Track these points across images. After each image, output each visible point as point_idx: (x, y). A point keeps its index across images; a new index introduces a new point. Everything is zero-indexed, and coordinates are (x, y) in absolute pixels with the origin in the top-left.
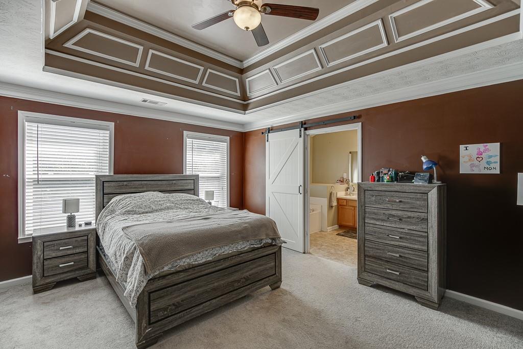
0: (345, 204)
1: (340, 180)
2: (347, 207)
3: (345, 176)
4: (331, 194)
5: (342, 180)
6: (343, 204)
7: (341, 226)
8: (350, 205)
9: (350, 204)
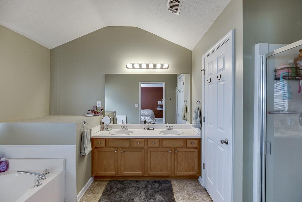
0: (103, 145)
1: (92, 111)
2: (106, 150)
3: (99, 104)
4: (82, 136)
5: (95, 109)
6: (101, 146)
7: (97, 178)
8: (110, 146)
9: (111, 144)
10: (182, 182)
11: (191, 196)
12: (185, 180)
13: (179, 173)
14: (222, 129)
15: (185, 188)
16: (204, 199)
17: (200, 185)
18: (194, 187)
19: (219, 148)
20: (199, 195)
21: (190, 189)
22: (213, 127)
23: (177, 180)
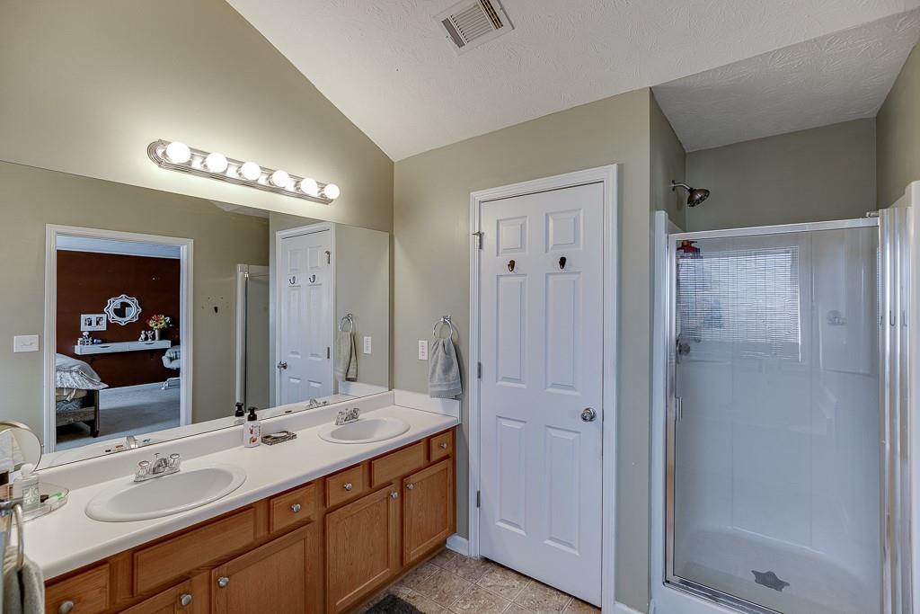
10: (420, 578)
11: (481, 600)
12: (422, 567)
13: (416, 553)
14: (571, 387)
15: (445, 587)
16: (507, 584)
17: (464, 558)
18: (460, 572)
19: (554, 435)
20: (489, 584)
21: (456, 582)
22: (524, 386)
23: (402, 581)
